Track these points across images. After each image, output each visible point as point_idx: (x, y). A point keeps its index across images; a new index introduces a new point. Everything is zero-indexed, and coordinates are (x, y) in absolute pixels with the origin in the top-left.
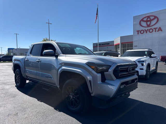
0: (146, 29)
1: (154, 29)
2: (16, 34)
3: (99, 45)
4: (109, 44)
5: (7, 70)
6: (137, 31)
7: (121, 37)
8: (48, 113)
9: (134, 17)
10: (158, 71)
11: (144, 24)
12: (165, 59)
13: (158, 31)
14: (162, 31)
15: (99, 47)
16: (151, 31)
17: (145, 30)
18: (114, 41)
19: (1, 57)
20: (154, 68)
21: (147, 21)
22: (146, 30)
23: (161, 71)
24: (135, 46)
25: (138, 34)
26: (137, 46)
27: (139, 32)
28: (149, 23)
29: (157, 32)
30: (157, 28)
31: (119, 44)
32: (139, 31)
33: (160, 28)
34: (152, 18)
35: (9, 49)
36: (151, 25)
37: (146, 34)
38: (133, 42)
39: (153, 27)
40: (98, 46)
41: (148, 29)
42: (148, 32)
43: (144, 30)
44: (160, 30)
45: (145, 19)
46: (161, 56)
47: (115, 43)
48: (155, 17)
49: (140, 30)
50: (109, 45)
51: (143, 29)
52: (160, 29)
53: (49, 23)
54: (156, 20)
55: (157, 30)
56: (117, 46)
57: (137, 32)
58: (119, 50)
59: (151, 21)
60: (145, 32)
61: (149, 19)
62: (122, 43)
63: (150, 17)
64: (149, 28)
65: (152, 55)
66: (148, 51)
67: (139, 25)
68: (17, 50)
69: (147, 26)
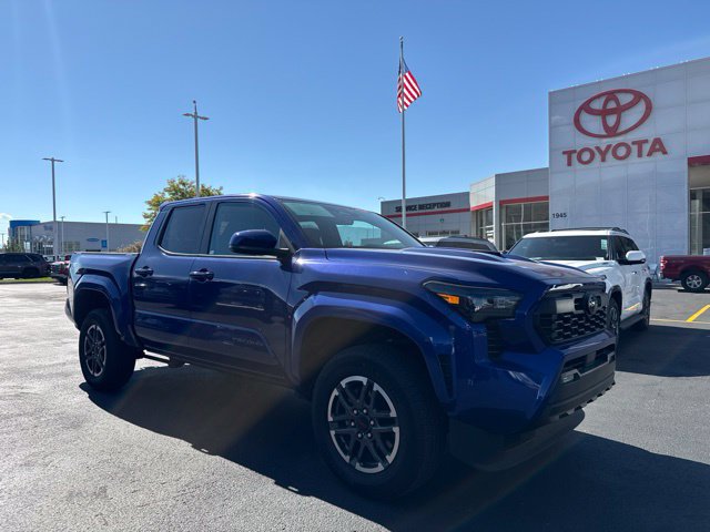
0: (603, 143)
1: (634, 143)
2: (53, 160)
3: (408, 208)
4: (448, 204)
5: (16, 316)
6: (564, 153)
7: (497, 176)
8: (227, 488)
9: (550, 93)
10: (654, 320)
11: (593, 124)
12: (680, 269)
13: (649, 154)
14: (665, 153)
15: (407, 215)
16: (622, 152)
17: (598, 148)
18: (467, 194)
20: (638, 306)
21: (604, 113)
22: (603, 148)
24: (558, 216)
25: (569, 164)
26: (563, 215)
27: (574, 156)
28: (611, 120)
29: (645, 158)
30: (646, 141)
31: (489, 208)
32: (575, 151)
33: (658, 141)
34: (625, 99)
35: (15, 225)
36: (622, 128)
37: (603, 164)
38: (547, 198)
39: (629, 138)
40: (404, 212)
41: (609, 147)
42: (609, 155)
43: (592, 148)
44: (658, 150)
45: (597, 105)
46: (665, 259)
47: (473, 204)
48: (639, 96)
49: (578, 150)
50: (447, 209)
51: (592, 143)
52: (657, 147)
53: (196, 117)
54: (641, 108)
55: (646, 148)
56: (482, 213)
57: (566, 156)
58: (491, 229)
59: (619, 110)
60: (598, 157)
61: (612, 105)
62: (501, 204)
63: (619, 96)
64: (614, 141)
65: (629, 255)
66: (610, 237)
67: (573, 127)
68: (51, 229)
69: (604, 133)
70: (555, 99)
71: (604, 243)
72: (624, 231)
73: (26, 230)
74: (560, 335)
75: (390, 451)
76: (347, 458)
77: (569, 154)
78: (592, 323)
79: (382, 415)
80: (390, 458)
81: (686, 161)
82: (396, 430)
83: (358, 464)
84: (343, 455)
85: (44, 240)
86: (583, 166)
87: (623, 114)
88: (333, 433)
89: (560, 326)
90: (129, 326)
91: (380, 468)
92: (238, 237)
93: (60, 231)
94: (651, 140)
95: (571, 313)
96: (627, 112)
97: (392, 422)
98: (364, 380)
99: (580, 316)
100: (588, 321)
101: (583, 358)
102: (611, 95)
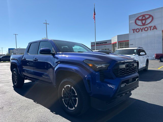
0: (142, 27)
1: (149, 27)
2: (16, 34)
4: (106, 43)
5: (4, 69)
6: (132, 30)
7: (118, 36)
8: (30, 107)
9: (129, 16)
10: (149, 69)
11: (139, 23)
12: (159, 56)
13: (153, 30)
14: (156, 29)
15: (96, 45)
16: (146, 29)
17: (140, 28)
18: (111, 40)
19: (1, 57)
20: (145, 65)
21: (142, 20)
22: (142, 28)
23: (153, 68)
25: (134, 32)
26: (132, 45)
27: (135, 31)
28: (144, 22)
29: (152, 31)
30: (152, 26)
31: (116, 43)
32: (135, 29)
33: (155, 26)
34: (147, 17)
35: (9, 49)
36: (146, 23)
37: (142, 32)
38: (128, 41)
39: (148, 26)
40: (95, 45)
41: (143, 28)
42: (143, 30)
43: (139, 28)
44: (155, 29)
45: (140, 18)
47: (112, 42)
48: (150, 16)
49: (136, 29)
50: (106, 44)
51: (139, 27)
52: (155, 28)
54: (151, 18)
55: (152, 28)
56: (114, 44)
57: (133, 31)
58: (116, 48)
59: (146, 19)
60: (140, 30)
61: (144, 18)
62: (119, 42)
63: (145, 16)
64: (144, 27)
65: (141, 53)
66: (137, 49)
67: (134, 24)
68: (17, 50)
69: (142, 25)
70: (130, 17)
71: (135, 51)
72: (142, 48)
73: (12, 51)
74: (121, 74)
75: (76, 104)
76: (66, 106)
77: (134, 30)
78: (131, 71)
79: (74, 95)
80: (76, 106)
81: (162, 31)
82: (77, 98)
83: (69, 107)
84: (65, 105)
85: (16, 53)
86: (137, 33)
87: (146, 20)
88: (63, 99)
89: (121, 72)
90: (22, 72)
91: (74, 108)
92: (41, 50)
93: (19, 50)
94: (153, 26)
95: (124, 68)
96: (147, 20)
97: (76, 96)
98: (70, 86)
99: (127, 69)
100: (130, 70)
101: (128, 80)
102: (144, 16)
